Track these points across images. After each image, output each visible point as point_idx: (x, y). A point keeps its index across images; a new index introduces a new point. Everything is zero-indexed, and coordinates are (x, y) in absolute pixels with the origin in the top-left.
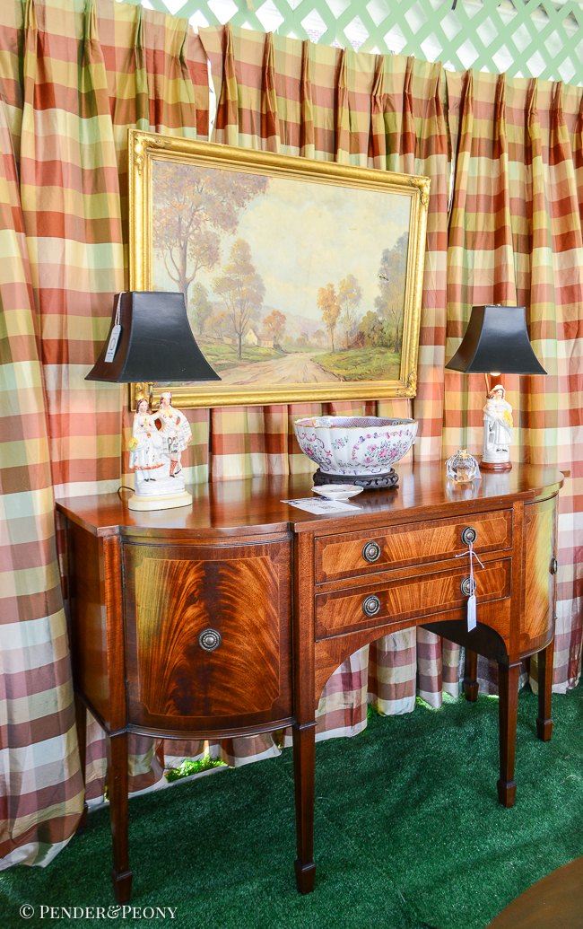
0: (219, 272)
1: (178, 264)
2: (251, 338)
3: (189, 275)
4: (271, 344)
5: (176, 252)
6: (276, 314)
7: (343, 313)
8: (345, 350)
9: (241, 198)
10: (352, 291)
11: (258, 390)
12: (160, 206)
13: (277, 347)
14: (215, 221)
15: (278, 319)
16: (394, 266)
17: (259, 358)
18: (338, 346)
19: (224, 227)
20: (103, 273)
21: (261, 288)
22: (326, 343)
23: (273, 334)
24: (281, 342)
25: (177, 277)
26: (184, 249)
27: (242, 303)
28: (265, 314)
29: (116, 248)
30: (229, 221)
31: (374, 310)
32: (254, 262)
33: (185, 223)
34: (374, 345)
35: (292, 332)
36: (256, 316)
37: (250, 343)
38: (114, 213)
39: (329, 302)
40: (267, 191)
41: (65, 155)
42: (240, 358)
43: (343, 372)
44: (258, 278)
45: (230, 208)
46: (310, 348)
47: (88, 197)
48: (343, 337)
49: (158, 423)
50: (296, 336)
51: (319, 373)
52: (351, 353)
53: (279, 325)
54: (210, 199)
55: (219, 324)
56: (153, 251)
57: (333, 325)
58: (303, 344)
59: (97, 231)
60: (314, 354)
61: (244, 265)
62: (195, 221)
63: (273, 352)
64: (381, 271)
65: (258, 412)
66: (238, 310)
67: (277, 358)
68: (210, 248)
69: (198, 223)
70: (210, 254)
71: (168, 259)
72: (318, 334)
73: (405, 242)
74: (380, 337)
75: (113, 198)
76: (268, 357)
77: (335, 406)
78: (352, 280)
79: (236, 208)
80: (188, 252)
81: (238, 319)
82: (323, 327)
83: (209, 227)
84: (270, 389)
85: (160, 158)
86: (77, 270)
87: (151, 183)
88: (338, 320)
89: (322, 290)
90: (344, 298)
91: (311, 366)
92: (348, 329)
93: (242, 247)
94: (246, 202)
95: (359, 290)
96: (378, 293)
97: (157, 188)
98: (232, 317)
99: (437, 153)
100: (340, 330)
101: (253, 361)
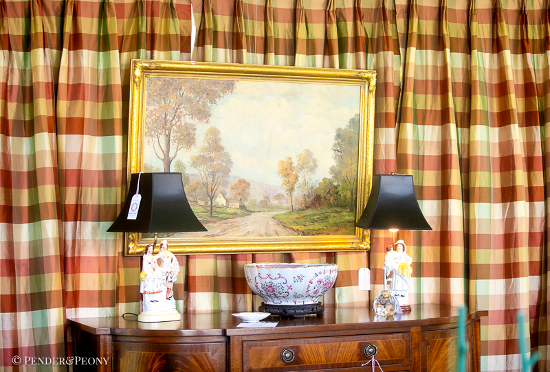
0: (195, 151)
1: (164, 146)
2: (220, 200)
3: (171, 155)
4: (237, 205)
5: (163, 139)
6: (242, 182)
7: (301, 180)
8: (303, 210)
9: (212, 97)
10: (309, 162)
11: (226, 241)
12: (151, 108)
13: (242, 207)
14: (192, 115)
15: (243, 187)
16: (346, 142)
17: (227, 216)
18: (297, 207)
19: (200, 119)
20: (107, 157)
21: (229, 162)
22: (286, 204)
23: (239, 197)
24: (246, 204)
25: (162, 157)
26: (168, 136)
27: (213, 174)
28: (233, 181)
29: (118, 139)
30: (203, 114)
31: (330, 177)
32: (222, 143)
33: (170, 118)
34: (330, 206)
35: (256, 195)
36: (225, 184)
37: (220, 204)
38: (117, 114)
39: (288, 171)
40: (234, 91)
41: (87, 79)
42: (211, 216)
43: (302, 228)
44: (226, 155)
45: (204, 105)
46: (272, 208)
47: (101, 104)
48: (301, 199)
49: (159, 261)
50: (259, 198)
51: (279, 229)
52: (309, 212)
53: (244, 190)
54: (189, 100)
55: (195, 190)
56: (145, 139)
57: (292, 189)
58: (265, 205)
59: (105, 128)
60: (275, 213)
61: (215, 145)
62: (176, 116)
63: (239, 212)
64: (335, 145)
65: (226, 259)
66: (210, 180)
67: (242, 216)
68: (188, 134)
69: (179, 117)
70: (188, 139)
71: (156, 144)
72: (279, 197)
73: (355, 123)
74: (335, 199)
75: (117, 105)
76: (235, 215)
77: (295, 255)
78: (309, 153)
79: (209, 105)
80: (171, 138)
81: (210, 187)
82: (283, 192)
83: (187, 120)
84: (236, 241)
85: (152, 76)
86: (90, 155)
87: (146, 92)
88: (296, 186)
89: (282, 162)
90: (302, 168)
91: (272, 223)
92: (306, 193)
93: (214, 133)
94: (217, 100)
95: (315, 161)
96: (333, 163)
97: (150, 96)
98: (206, 185)
99: (384, 50)
100: (298, 193)
101: (222, 219)
